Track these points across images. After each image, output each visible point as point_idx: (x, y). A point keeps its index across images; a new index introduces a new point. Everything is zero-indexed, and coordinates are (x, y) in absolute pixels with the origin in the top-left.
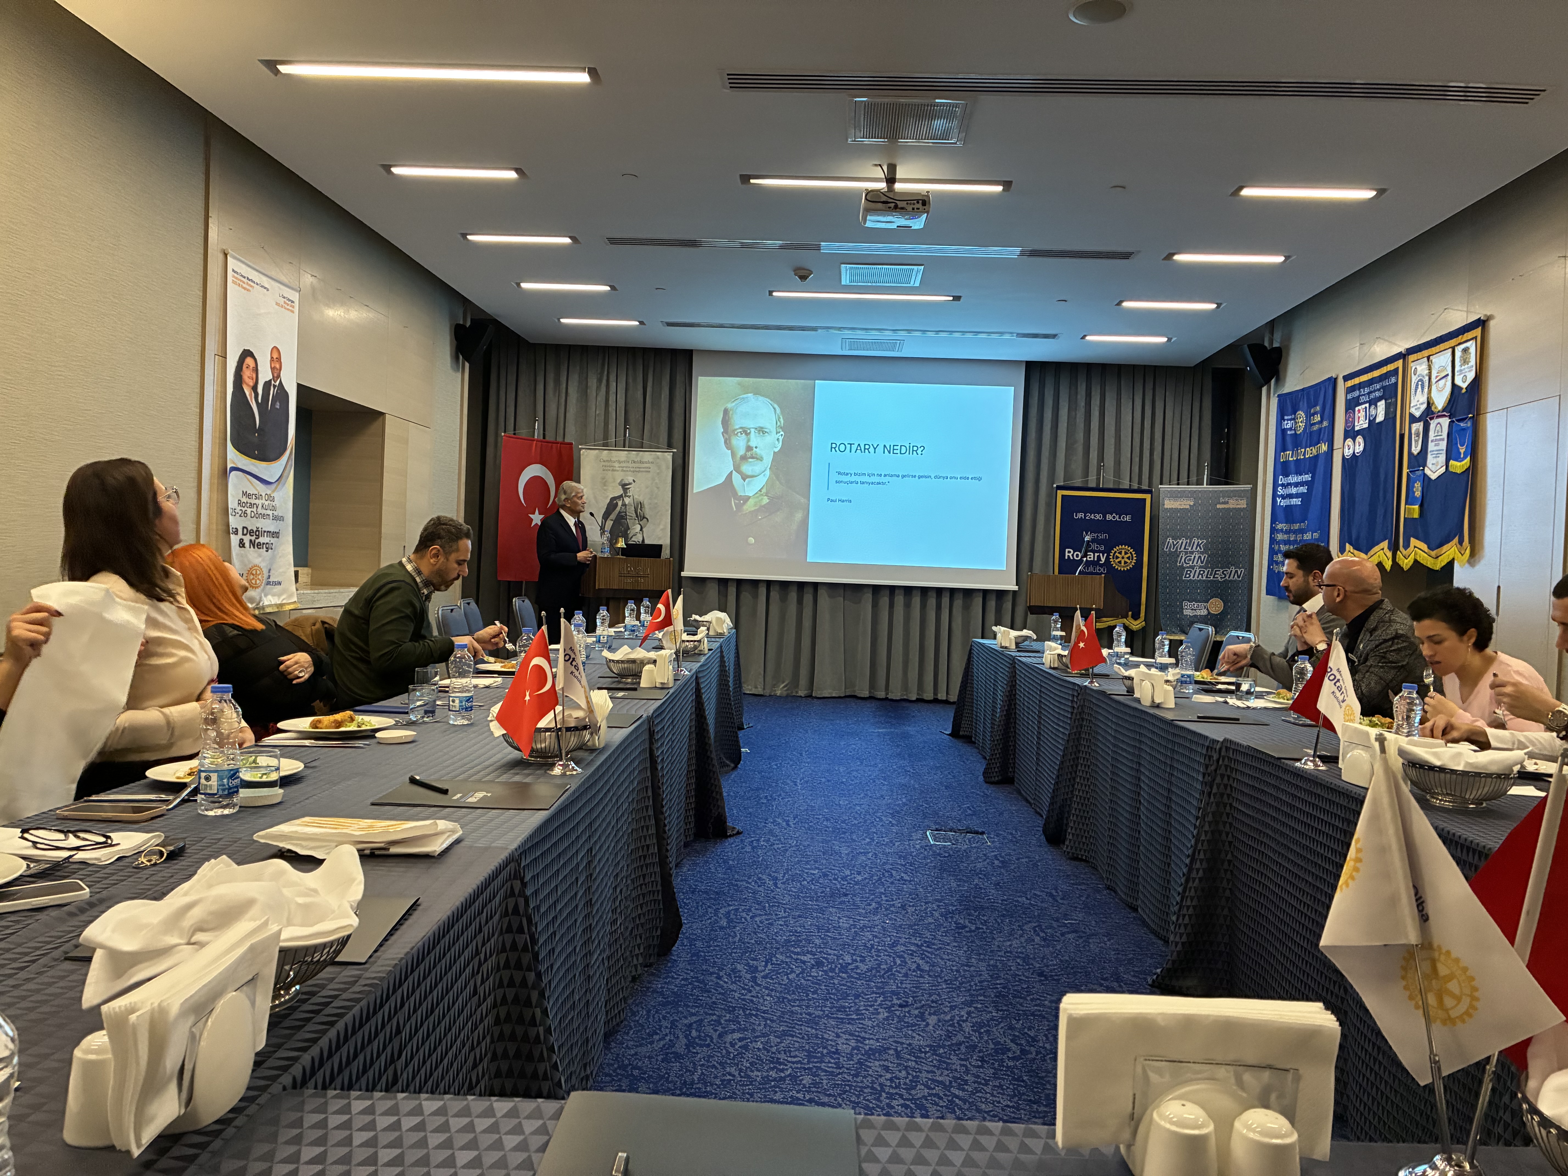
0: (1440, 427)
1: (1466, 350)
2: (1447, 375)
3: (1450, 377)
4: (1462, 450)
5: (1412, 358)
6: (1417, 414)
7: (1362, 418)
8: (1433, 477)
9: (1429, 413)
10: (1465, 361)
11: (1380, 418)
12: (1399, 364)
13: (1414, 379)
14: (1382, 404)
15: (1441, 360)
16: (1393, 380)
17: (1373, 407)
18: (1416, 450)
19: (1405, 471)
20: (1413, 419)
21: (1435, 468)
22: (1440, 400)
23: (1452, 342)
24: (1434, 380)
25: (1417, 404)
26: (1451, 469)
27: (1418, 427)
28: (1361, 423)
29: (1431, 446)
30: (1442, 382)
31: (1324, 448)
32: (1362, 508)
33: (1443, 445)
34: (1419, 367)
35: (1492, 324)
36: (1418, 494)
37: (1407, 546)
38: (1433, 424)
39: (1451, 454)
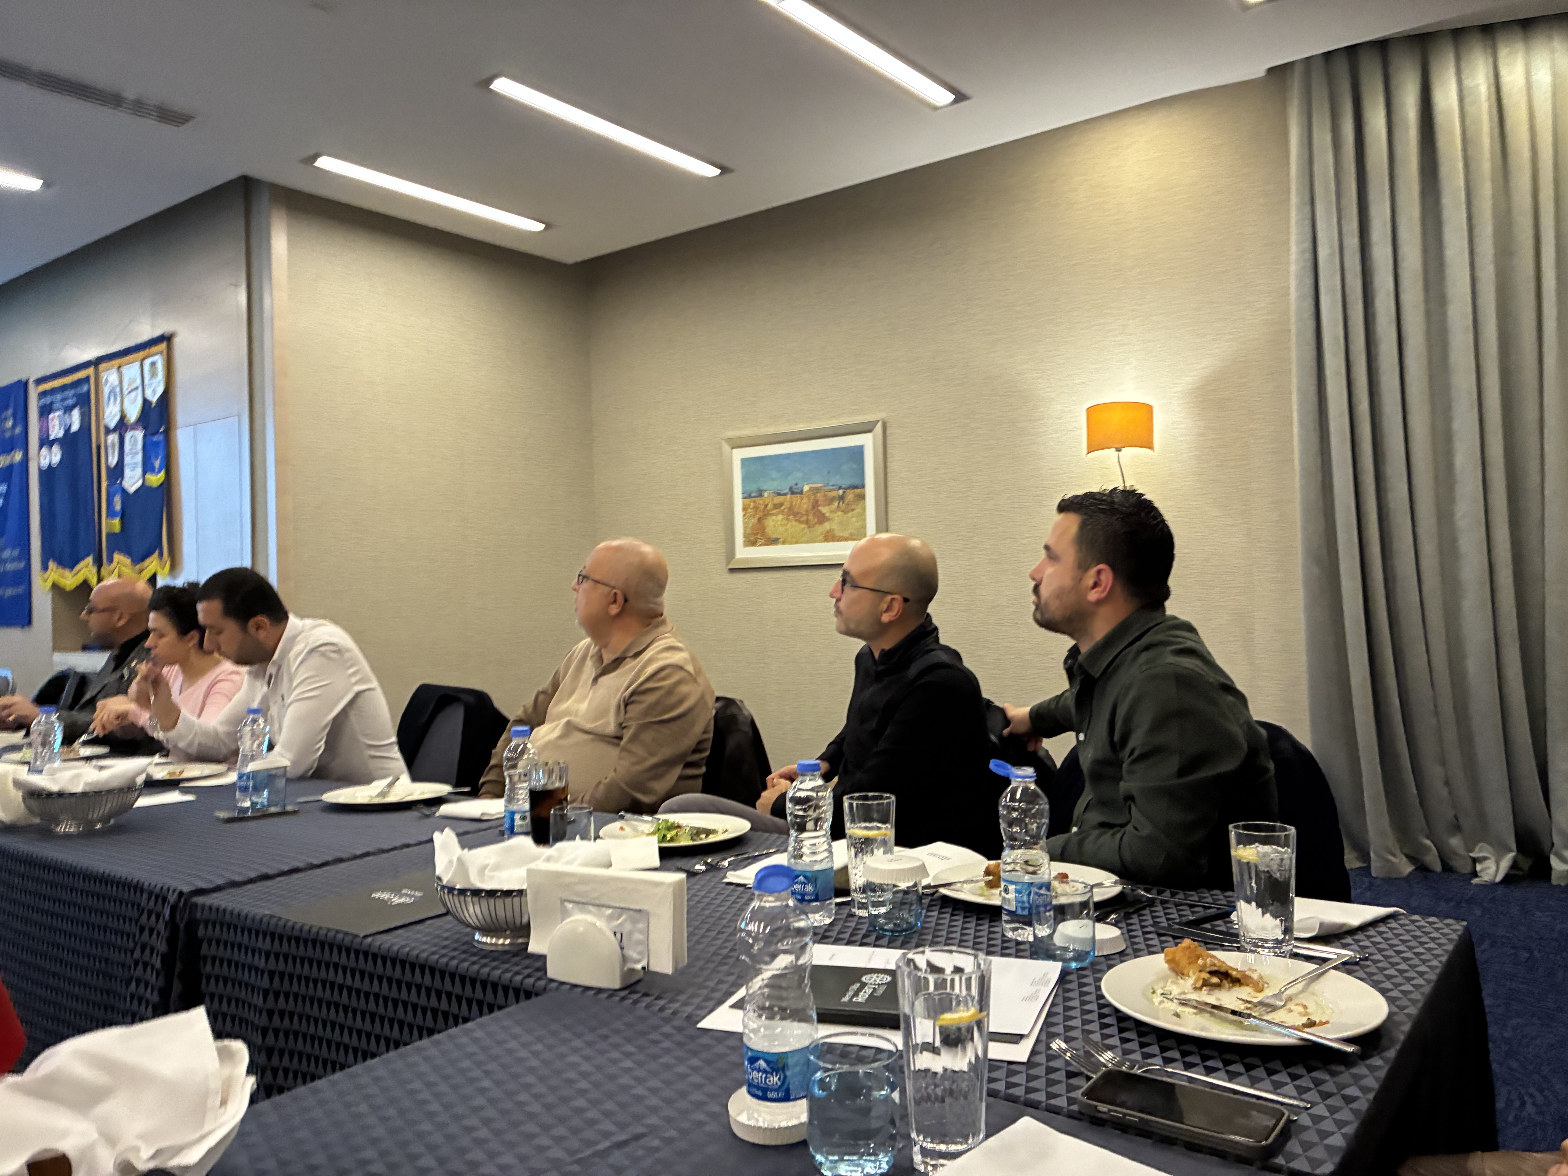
0: (135, 438)
1: (153, 364)
2: (137, 388)
3: (140, 389)
4: (157, 464)
5: (102, 366)
6: (112, 425)
7: (57, 427)
8: (132, 489)
9: (122, 426)
10: (154, 374)
11: (75, 427)
12: (91, 371)
13: (106, 390)
14: (76, 413)
15: (131, 371)
16: (85, 388)
17: (67, 416)
18: (113, 461)
19: (104, 484)
20: (108, 431)
21: (132, 481)
22: (133, 413)
23: (141, 354)
24: (125, 392)
25: (111, 415)
26: (148, 484)
27: (113, 438)
28: (56, 432)
29: (127, 460)
30: (133, 394)
31: (18, 456)
32: (63, 522)
33: (139, 457)
34: (110, 377)
35: (176, 341)
36: (118, 507)
37: (111, 560)
38: (128, 436)
39: (147, 468)
